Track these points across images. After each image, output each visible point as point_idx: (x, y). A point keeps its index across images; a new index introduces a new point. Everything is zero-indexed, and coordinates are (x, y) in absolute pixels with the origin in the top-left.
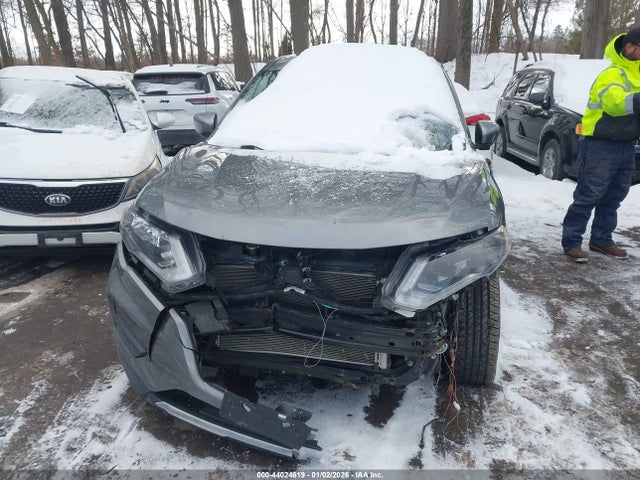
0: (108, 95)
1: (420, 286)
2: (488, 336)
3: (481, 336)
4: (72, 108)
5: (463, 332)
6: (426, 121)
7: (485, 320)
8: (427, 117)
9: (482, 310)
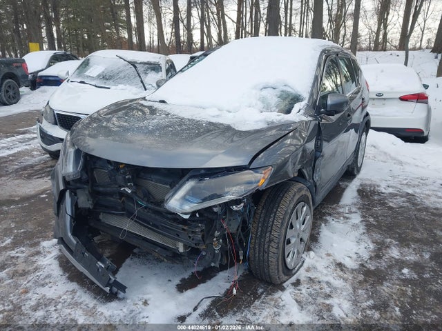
0: (135, 67)
1: (188, 197)
2: (269, 246)
3: (264, 245)
4: (122, 75)
5: (253, 241)
6: (283, 91)
7: (268, 235)
8: (285, 88)
9: (267, 228)
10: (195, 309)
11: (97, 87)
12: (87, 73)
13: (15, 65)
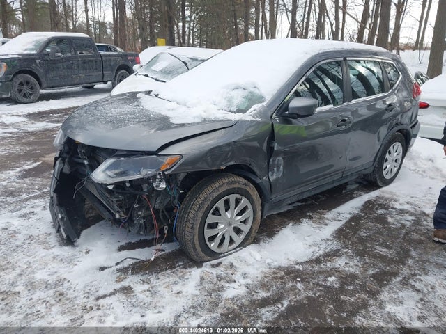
10: (117, 264)
11: (156, 80)
12: (153, 68)
13: (129, 58)
